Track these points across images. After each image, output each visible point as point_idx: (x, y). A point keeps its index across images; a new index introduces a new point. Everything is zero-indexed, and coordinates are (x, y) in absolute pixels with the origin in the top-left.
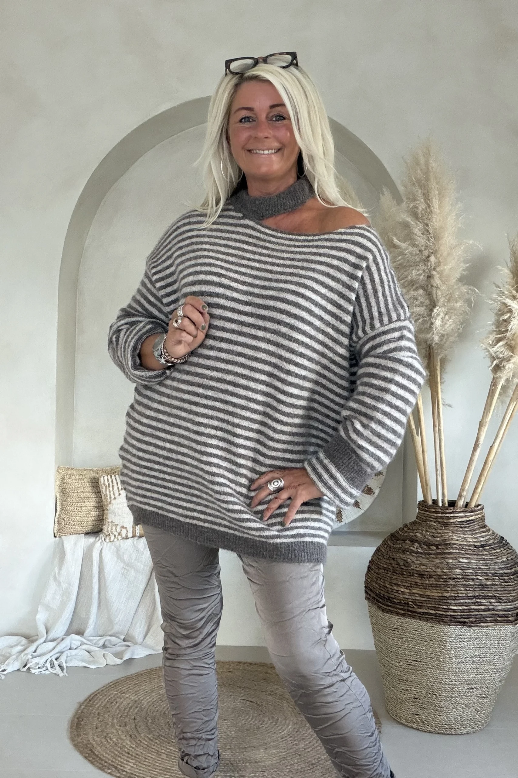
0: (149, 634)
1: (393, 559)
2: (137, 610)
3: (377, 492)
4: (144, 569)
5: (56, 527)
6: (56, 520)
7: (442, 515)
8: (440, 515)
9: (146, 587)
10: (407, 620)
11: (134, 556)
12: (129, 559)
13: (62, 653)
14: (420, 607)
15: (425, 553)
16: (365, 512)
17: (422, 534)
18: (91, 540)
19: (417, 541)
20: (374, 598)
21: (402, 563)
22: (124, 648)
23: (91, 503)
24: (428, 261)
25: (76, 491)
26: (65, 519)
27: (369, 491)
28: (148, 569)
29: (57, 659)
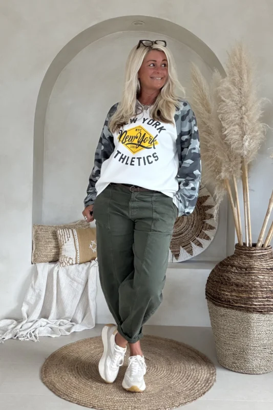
0: (85, 317)
1: (222, 276)
2: (78, 305)
3: (212, 238)
4: (82, 282)
5: (33, 258)
6: (33, 255)
7: (249, 252)
8: (247, 251)
9: (83, 292)
10: (229, 310)
11: (77, 275)
12: (74, 276)
13: (36, 329)
14: (237, 303)
15: (239, 273)
16: (206, 250)
17: (237, 262)
18: (53, 265)
19: (235, 266)
20: (211, 298)
21: (226, 278)
22: (71, 326)
23: (53, 245)
24: (241, 109)
25: (44, 238)
26: (38, 254)
27: (208, 238)
28: (84, 282)
29: (33, 332)
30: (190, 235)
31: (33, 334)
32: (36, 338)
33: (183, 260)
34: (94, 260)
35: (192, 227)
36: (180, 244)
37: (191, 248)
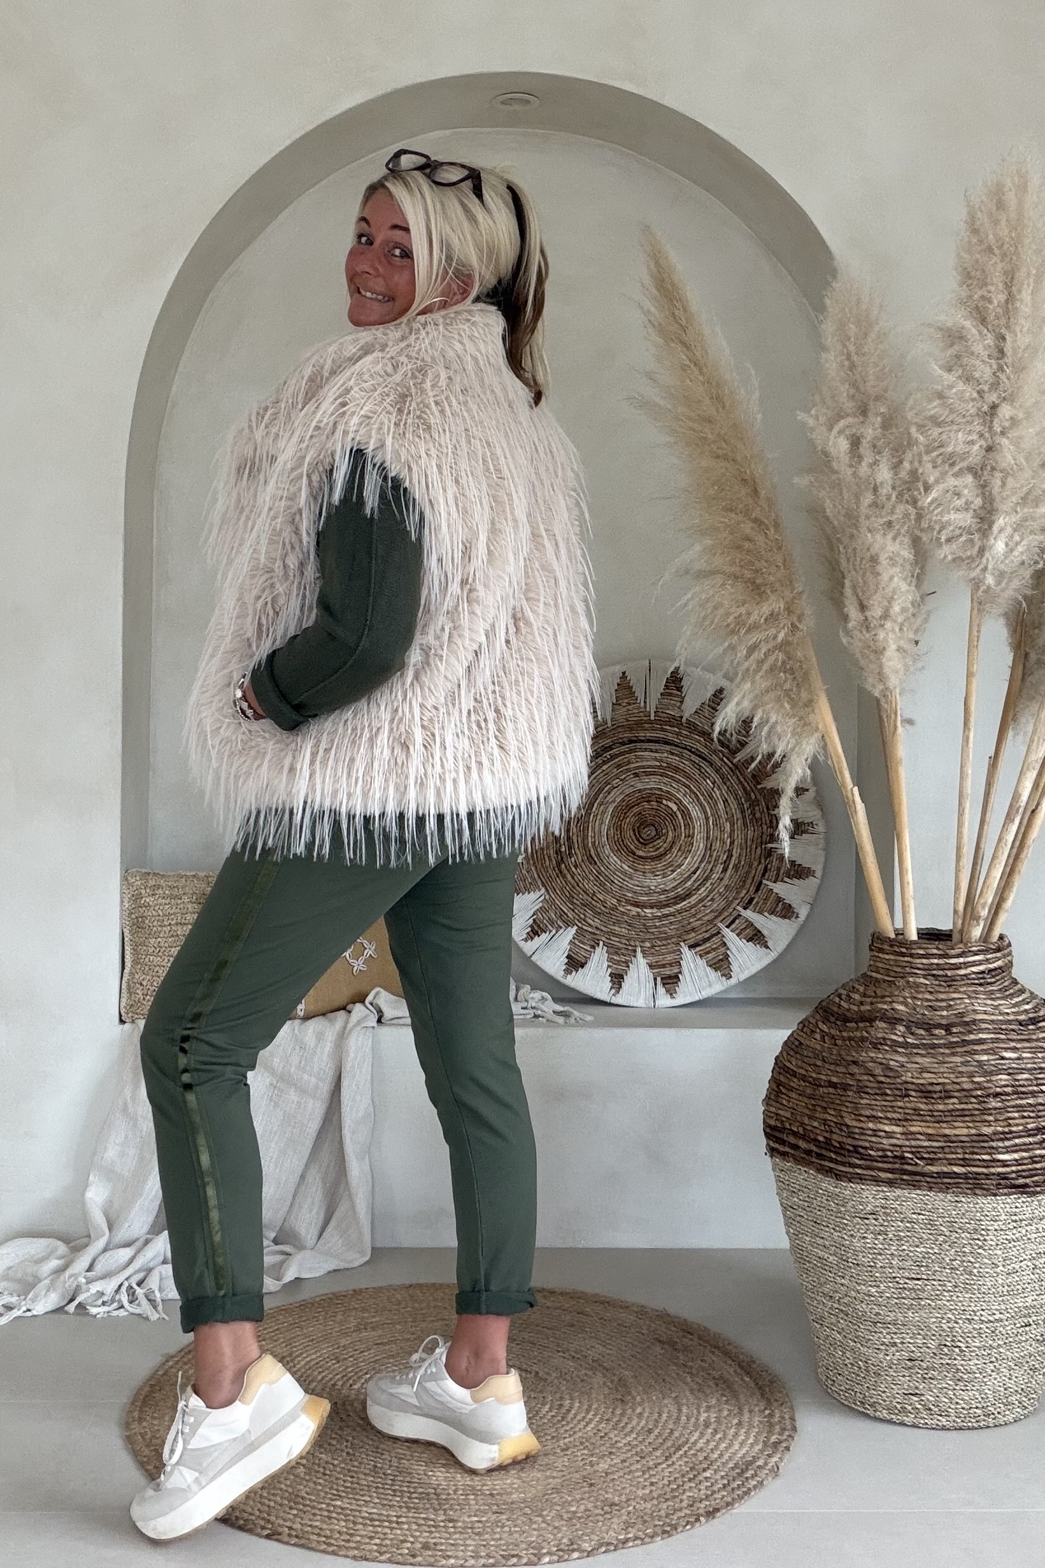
0: (333, 1223)
2: (303, 1177)
3: (803, 912)
4: (317, 1087)
5: (124, 1000)
6: (124, 986)
7: (941, 961)
8: (936, 961)
9: (324, 1123)
11: (295, 1060)
12: (284, 1067)
13: (150, 1269)
14: (930, 1162)
16: (781, 956)
19: (900, 1021)
22: (279, 1258)
25: (165, 923)
26: (144, 983)
27: (786, 911)
28: (325, 1088)
29: (139, 1284)
30: (719, 904)
31: (140, 1292)
32: (155, 1307)
33: (697, 998)
34: (363, 1002)
35: (725, 870)
36: (681, 937)
37: (723, 949)
